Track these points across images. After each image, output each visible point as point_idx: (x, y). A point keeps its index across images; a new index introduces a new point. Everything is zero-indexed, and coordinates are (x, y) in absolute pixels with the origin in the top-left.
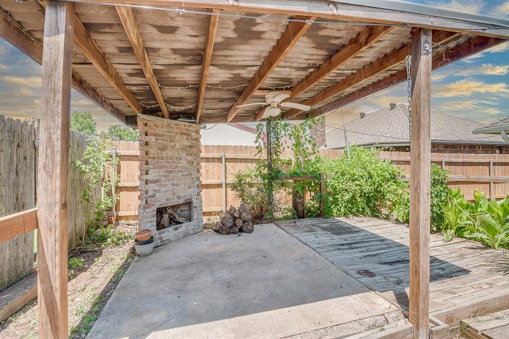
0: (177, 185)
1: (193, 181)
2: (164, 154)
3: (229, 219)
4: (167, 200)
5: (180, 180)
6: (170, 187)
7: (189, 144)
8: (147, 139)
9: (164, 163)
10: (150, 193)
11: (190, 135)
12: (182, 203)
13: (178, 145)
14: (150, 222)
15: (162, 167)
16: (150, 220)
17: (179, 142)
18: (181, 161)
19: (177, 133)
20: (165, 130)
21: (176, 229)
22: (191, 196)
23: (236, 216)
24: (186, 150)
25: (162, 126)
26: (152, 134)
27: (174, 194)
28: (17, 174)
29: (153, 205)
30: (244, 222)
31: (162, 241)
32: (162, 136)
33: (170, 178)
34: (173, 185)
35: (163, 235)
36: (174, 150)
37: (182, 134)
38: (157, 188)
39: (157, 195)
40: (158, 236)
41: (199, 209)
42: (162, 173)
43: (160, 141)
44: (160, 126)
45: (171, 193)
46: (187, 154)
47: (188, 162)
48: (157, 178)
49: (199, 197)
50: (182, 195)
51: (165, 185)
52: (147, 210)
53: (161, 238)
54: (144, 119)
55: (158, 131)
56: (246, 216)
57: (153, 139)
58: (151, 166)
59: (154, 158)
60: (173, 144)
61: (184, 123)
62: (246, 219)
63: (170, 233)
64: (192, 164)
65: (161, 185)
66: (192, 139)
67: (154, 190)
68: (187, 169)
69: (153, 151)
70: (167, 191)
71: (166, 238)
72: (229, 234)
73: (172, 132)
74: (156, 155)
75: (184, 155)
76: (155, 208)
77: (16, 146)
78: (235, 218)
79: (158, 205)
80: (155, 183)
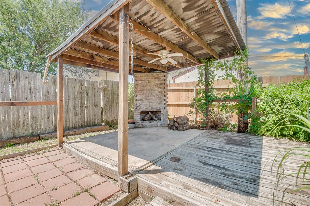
0: (152, 102)
1: (161, 101)
2: (145, 88)
3: (172, 121)
4: (146, 108)
5: (153, 100)
6: (148, 103)
7: (160, 83)
8: (137, 82)
9: (145, 92)
10: (138, 105)
11: (160, 78)
12: (154, 111)
13: (153, 84)
14: (137, 117)
15: (144, 94)
16: (138, 116)
17: (153, 82)
18: (155, 91)
19: (152, 79)
20: (146, 77)
21: (150, 122)
22: (160, 108)
23: (175, 120)
24: (158, 86)
25: (144, 77)
26: (139, 80)
27: (150, 106)
28: (95, 96)
29: (139, 110)
30: (179, 124)
31: (143, 126)
32: (144, 80)
33: (148, 99)
34: (149, 102)
35: (143, 123)
36: (150, 86)
37: (155, 78)
38: (141, 103)
39: (141, 106)
40: (141, 123)
41: (165, 115)
42: (144, 97)
43: (143, 83)
44: (143, 77)
45: (148, 106)
46: (158, 88)
47: (159, 92)
48: (141, 99)
49: (166, 109)
50: (154, 107)
51: (145, 102)
52: (136, 112)
53: (143, 124)
54: (136, 75)
55: (142, 79)
56: (180, 121)
57: (140, 82)
58: (138, 94)
59: (140, 90)
60: (150, 84)
61: (156, 73)
62: (180, 123)
63: (147, 123)
64: (161, 92)
65: (143, 102)
66: (161, 80)
67: (140, 104)
68: (157, 95)
69: (139, 87)
70: (146, 105)
71: (145, 125)
72: (171, 129)
73: (149, 78)
74: (141, 89)
75: (156, 88)
76: (140, 111)
77: (94, 88)
78: (175, 121)
79: (141, 110)
80: (140, 101)
